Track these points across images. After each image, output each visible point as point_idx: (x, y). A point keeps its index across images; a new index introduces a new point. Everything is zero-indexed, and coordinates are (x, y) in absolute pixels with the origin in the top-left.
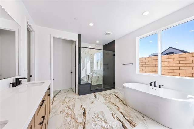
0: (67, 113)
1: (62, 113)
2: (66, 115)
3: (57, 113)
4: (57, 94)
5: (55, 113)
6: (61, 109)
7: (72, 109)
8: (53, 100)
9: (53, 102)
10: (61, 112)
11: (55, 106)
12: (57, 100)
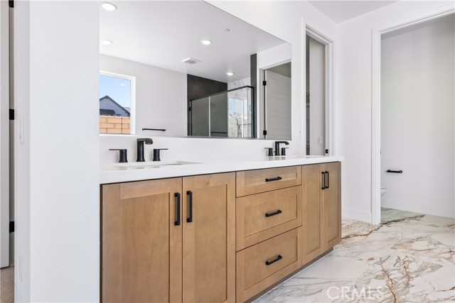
0: (383, 270)
1: (372, 262)
2: (381, 273)
3: (360, 257)
4: (403, 220)
5: (355, 254)
6: (377, 256)
7: (411, 271)
8: (376, 228)
9: (371, 232)
10: (372, 259)
11: (368, 242)
12: (386, 232)
